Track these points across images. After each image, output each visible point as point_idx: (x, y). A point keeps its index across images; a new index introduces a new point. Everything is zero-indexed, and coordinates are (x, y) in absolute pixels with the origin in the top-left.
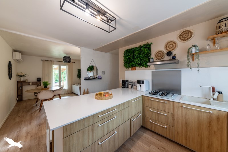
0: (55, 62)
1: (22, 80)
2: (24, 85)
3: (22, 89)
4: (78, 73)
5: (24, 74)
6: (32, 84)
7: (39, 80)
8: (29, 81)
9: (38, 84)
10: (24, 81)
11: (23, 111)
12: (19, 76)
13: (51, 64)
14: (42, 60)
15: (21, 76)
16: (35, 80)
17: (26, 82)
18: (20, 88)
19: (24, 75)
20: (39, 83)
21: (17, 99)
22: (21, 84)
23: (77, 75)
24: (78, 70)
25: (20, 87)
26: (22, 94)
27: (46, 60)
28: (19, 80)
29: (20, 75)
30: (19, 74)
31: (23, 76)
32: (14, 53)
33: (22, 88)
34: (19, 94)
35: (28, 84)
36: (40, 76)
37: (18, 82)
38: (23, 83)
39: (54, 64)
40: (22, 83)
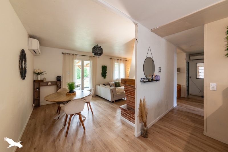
0: (78, 56)
1: (39, 79)
2: (42, 86)
3: (39, 91)
4: (102, 71)
5: (42, 71)
6: (51, 85)
7: (59, 79)
8: (47, 80)
9: (58, 85)
10: (42, 81)
11: (42, 131)
12: (35, 73)
13: (73, 58)
14: (63, 53)
15: (38, 74)
16: (54, 79)
17: (45, 81)
18: (37, 90)
19: (42, 73)
20: (58, 83)
21: (34, 105)
22: (38, 85)
23: (101, 73)
24: (102, 66)
25: (37, 88)
26: (39, 97)
27: (67, 54)
28: (35, 79)
29: (37, 72)
30: (35, 71)
31: (40, 73)
32: (30, 39)
33: (39, 89)
34: (36, 97)
35: (46, 84)
36: (60, 74)
37: (34, 81)
38: (41, 84)
39: (76, 59)
40: (39, 83)
